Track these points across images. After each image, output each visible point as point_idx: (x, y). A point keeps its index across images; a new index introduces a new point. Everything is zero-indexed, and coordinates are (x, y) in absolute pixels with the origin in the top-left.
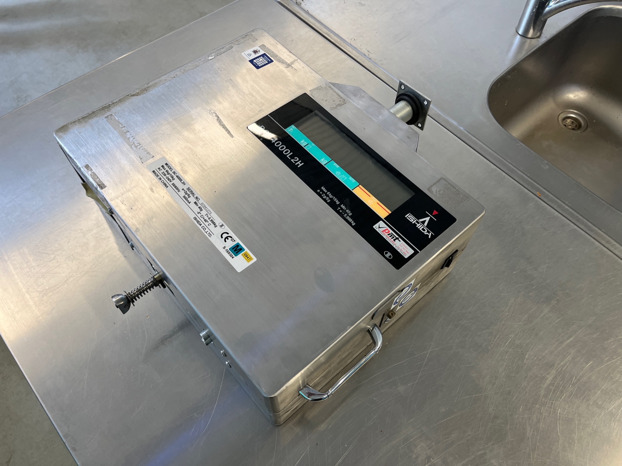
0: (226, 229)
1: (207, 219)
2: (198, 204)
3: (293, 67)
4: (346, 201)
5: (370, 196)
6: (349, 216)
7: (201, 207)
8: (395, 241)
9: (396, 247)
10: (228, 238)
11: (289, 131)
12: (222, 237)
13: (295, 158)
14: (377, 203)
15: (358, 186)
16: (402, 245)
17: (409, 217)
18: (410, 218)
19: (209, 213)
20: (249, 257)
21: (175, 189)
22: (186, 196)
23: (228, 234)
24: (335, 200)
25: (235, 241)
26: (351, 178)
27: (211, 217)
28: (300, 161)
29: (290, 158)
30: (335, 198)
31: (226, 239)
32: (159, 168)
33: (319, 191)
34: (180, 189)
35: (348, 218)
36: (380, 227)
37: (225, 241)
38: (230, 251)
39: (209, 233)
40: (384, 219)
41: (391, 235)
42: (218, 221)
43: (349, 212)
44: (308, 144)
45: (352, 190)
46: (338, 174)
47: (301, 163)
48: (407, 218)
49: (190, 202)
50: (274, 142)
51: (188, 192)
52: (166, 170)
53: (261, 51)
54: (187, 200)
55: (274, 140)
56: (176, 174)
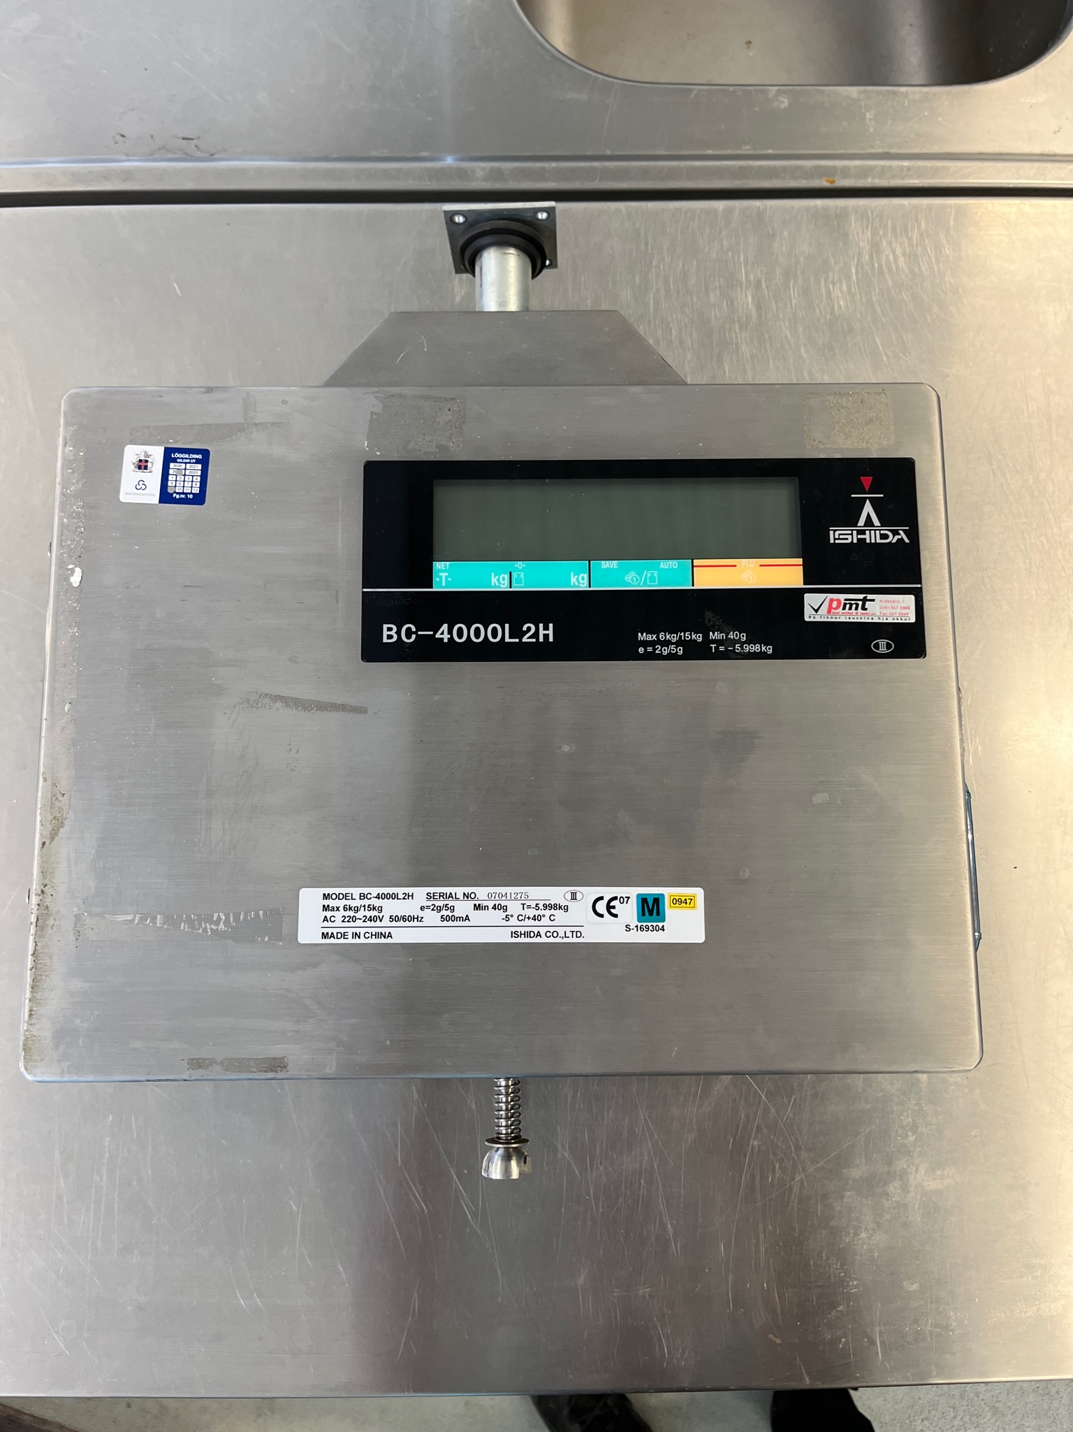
0: (590, 893)
1: (537, 913)
2: (485, 903)
3: (266, 423)
4: (709, 621)
5: (735, 566)
6: (745, 643)
7: (497, 903)
8: (866, 609)
9: (879, 618)
10: (612, 904)
11: (444, 584)
12: (602, 916)
13: (525, 628)
14: (761, 566)
15: (693, 566)
16: (884, 604)
17: (837, 537)
18: (841, 537)
19: (523, 898)
20: (686, 900)
21: (407, 923)
22: (444, 913)
23: (601, 898)
24: (688, 636)
25: (628, 898)
26: (665, 564)
27: (537, 902)
28: (541, 626)
29: (517, 640)
30: (682, 634)
31: (612, 910)
32: (325, 919)
33: (641, 650)
34: (416, 912)
35: (748, 648)
36: (816, 608)
37: (616, 916)
38: (645, 924)
39: (573, 932)
40: (804, 584)
41: (849, 605)
42: (556, 894)
43: (736, 634)
44: (511, 573)
45: (693, 585)
46: (633, 581)
47: (546, 628)
48: (837, 541)
49: (467, 916)
50: (449, 636)
51: (438, 903)
52: (341, 909)
53: (150, 449)
54: (456, 919)
55: (442, 633)
56: (372, 896)
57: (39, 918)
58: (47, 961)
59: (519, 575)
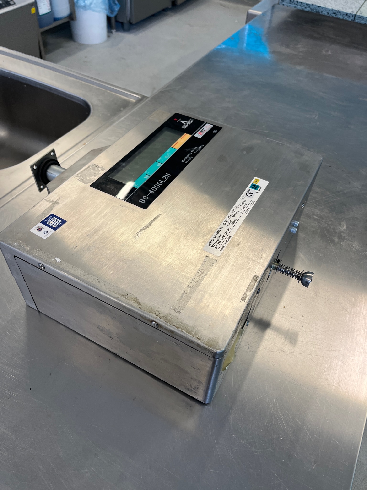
0: (243, 195)
1: (243, 206)
2: (234, 215)
3: (57, 200)
4: (188, 151)
5: (179, 142)
6: (198, 148)
7: (235, 212)
10: (249, 193)
11: (138, 186)
12: (251, 196)
13: (163, 178)
14: (181, 139)
15: (172, 147)
16: (206, 128)
17: (184, 127)
19: (237, 207)
20: (256, 181)
21: (229, 232)
22: (231, 223)
23: (246, 194)
24: (189, 155)
25: (249, 189)
26: (168, 151)
27: (240, 205)
28: (165, 175)
31: (251, 193)
32: (216, 248)
33: (186, 163)
34: (227, 229)
35: (200, 148)
36: (199, 136)
37: (253, 193)
38: (258, 189)
39: (252, 202)
40: (191, 135)
41: (201, 132)
42: (240, 201)
43: (195, 148)
44: (146, 174)
45: (177, 149)
46: (167, 157)
47: (167, 175)
48: (186, 127)
49: (235, 219)
50: (153, 191)
51: (227, 223)
52: (215, 243)
53: (37, 226)
54: (234, 222)
55: (151, 192)
56: (216, 235)
57: (165, 321)
58: (182, 325)
59: (148, 173)
